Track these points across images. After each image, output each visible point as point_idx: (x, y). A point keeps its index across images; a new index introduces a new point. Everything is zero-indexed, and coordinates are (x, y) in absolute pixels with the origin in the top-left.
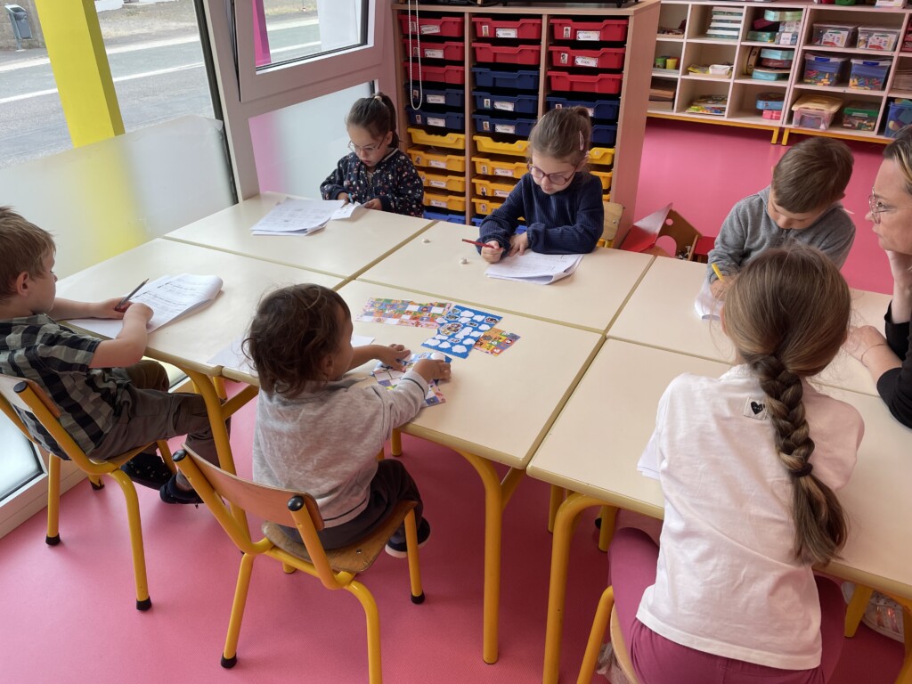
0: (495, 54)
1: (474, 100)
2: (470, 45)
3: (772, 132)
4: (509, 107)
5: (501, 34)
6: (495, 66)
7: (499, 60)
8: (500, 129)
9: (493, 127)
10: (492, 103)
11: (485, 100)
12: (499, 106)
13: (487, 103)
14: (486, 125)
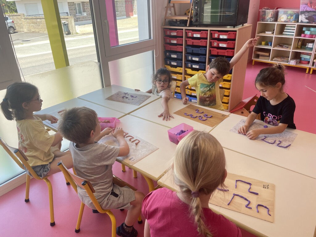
1: (186, 57)
2: (185, 39)
4: (197, 59)
5: (195, 36)
7: (194, 44)
8: (194, 66)
11: (189, 57)
12: (194, 59)
14: (190, 65)
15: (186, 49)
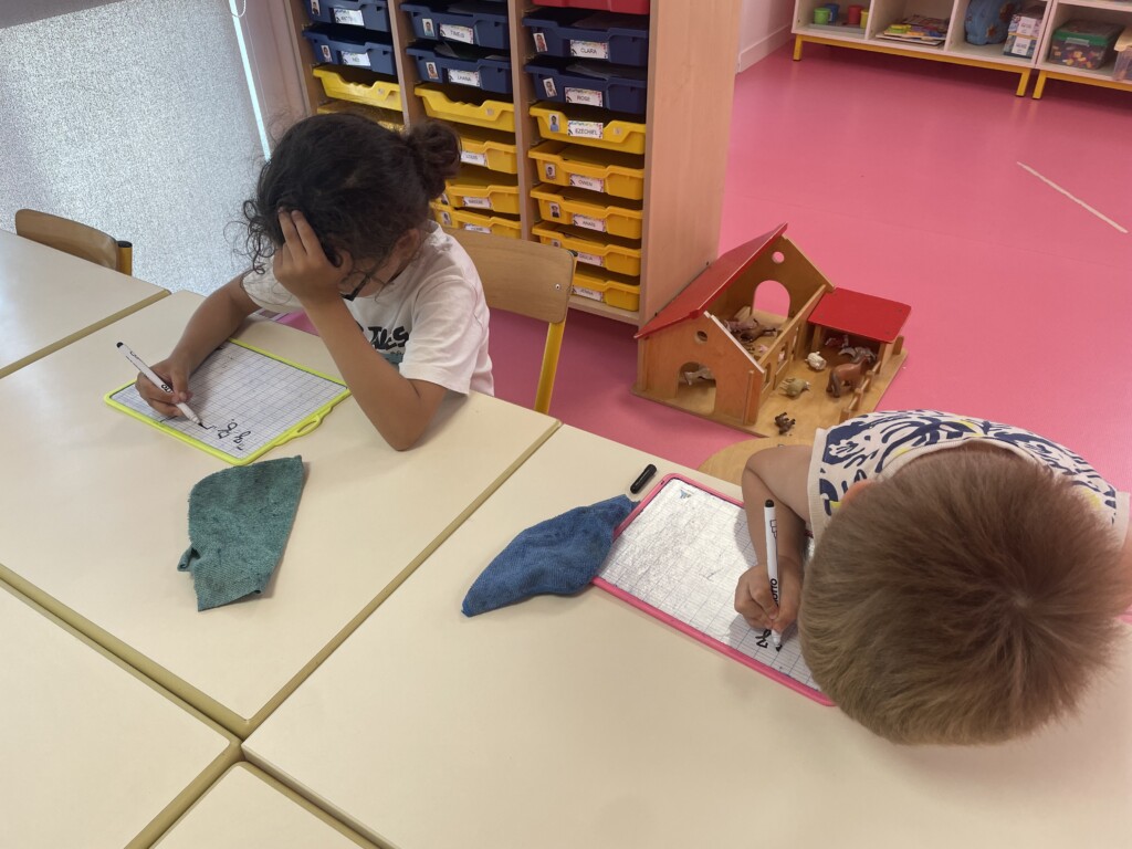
1: (406, 21)
3: (1019, 76)
4: (464, 35)
8: (457, 77)
9: (444, 74)
10: (438, 28)
11: (425, 21)
12: (449, 32)
13: (427, 25)
14: (432, 68)
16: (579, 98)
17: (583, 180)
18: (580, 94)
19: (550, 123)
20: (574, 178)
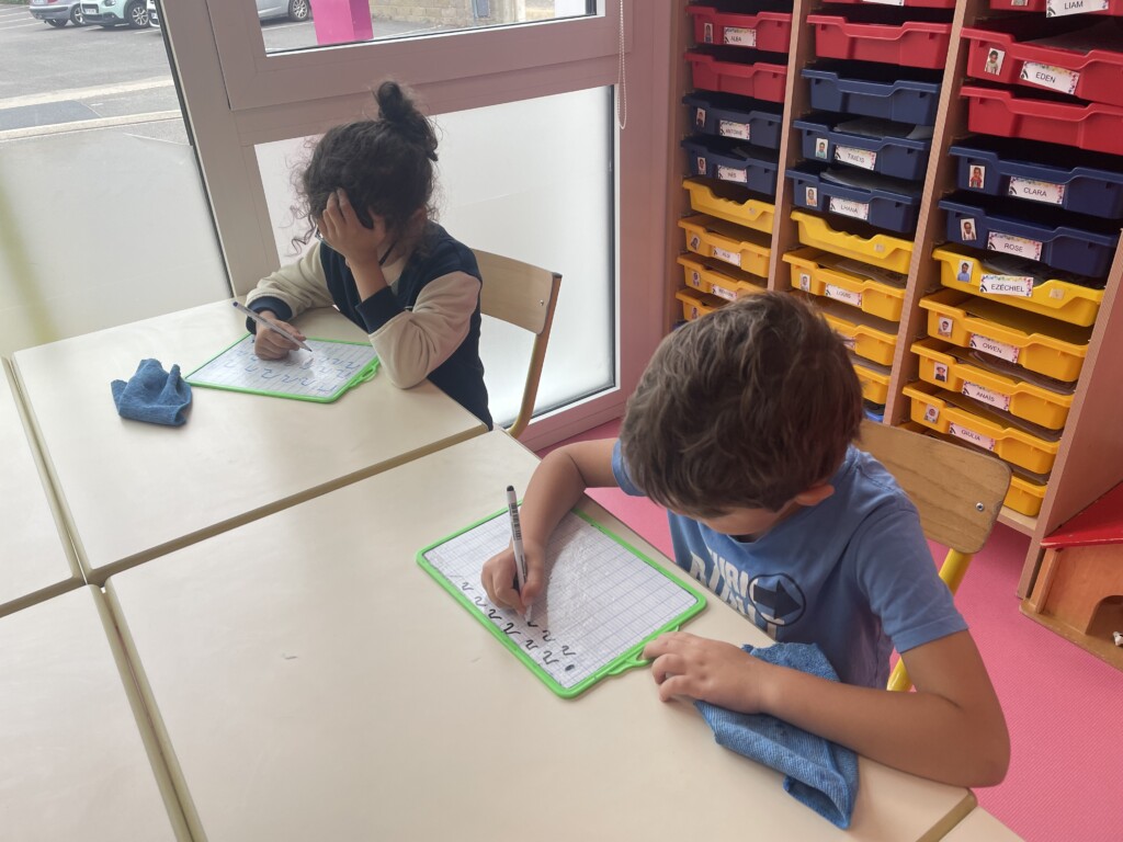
0: (853, 41)
2: (804, 17)
4: (866, 161)
6: (851, 68)
7: (862, 55)
8: (839, 206)
9: (826, 201)
12: (846, 155)
15: (804, 87)
16: (1007, 246)
17: (990, 343)
18: (1010, 242)
19: (958, 271)
20: (976, 340)
